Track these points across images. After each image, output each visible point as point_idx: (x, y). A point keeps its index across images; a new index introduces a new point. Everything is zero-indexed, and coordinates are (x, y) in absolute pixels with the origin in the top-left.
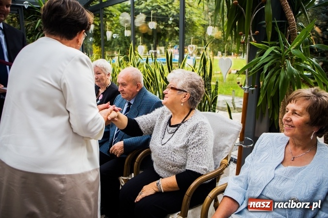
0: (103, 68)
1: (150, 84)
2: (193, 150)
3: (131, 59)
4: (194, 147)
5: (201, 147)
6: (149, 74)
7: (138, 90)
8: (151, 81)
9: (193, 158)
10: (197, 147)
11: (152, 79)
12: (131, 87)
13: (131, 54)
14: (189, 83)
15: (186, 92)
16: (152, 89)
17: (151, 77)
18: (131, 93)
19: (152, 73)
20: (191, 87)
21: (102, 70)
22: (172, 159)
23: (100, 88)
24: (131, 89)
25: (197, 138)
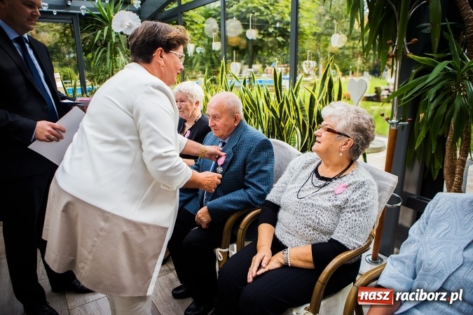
0: (189, 94)
1: (249, 116)
2: (350, 215)
3: (222, 81)
4: (354, 211)
5: (363, 215)
6: (248, 102)
7: (236, 125)
8: (250, 110)
9: (348, 226)
10: (358, 213)
11: (252, 109)
12: (227, 120)
13: (222, 74)
14: (354, 124)
15: (349, 137)
16: (253, 121)
17: (250, 106)
18: (227, 129)
19: (252, 101)
20: (357, 131)
21: (187, 97)
22: (317, 221)
23: (186, 121)
24: (227, 123)
25: (361, 201)
